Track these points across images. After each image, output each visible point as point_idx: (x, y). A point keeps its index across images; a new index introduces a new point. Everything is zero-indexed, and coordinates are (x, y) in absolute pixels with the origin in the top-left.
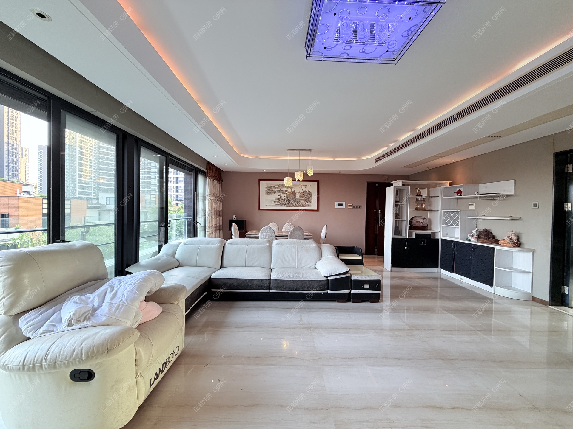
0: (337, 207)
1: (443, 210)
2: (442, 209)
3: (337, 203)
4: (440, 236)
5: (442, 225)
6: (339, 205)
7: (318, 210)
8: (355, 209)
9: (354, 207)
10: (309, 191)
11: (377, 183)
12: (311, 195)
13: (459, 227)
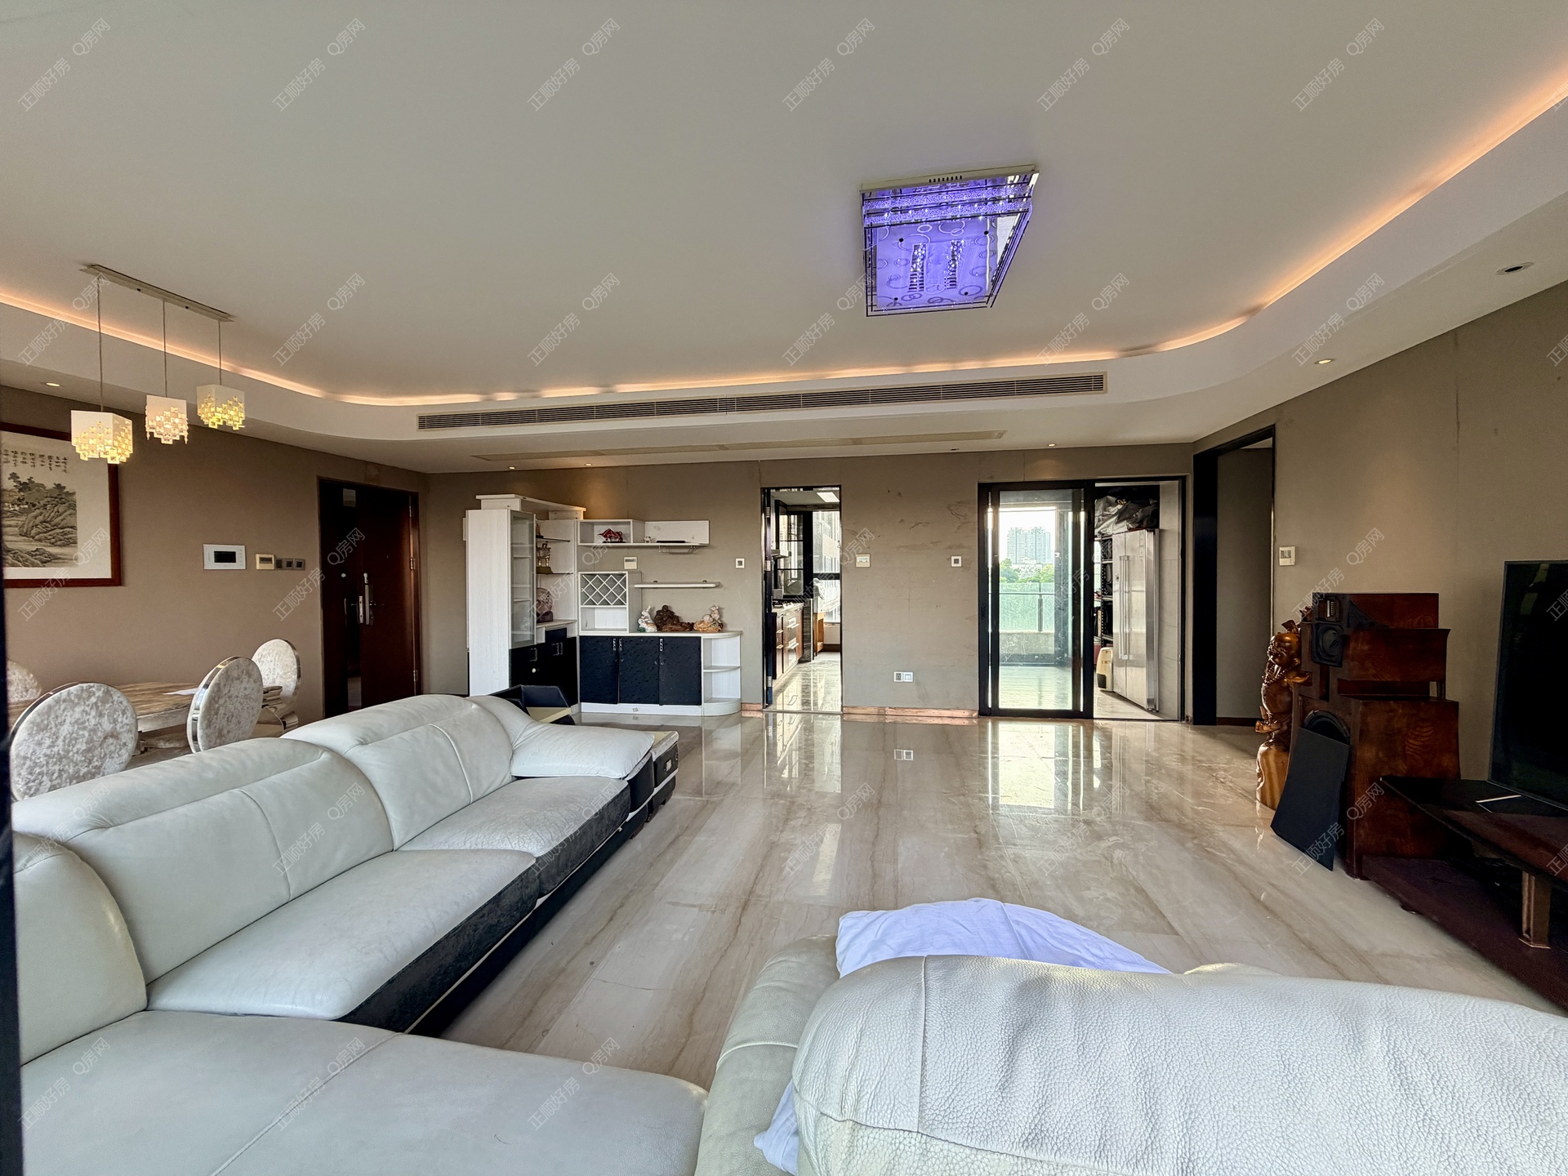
0: (210, 564)
1: (580, 573)
2: (578, 571)
3: (210, 550)
4: (577, 632)
5: (580, 606)
6: (222, 557)
7: (117, 579)
8: (284, 573)
9: (279, 564)
10: (59, 486)
11: (350, 485)
12: (73, 506)
13: (627, 606)
